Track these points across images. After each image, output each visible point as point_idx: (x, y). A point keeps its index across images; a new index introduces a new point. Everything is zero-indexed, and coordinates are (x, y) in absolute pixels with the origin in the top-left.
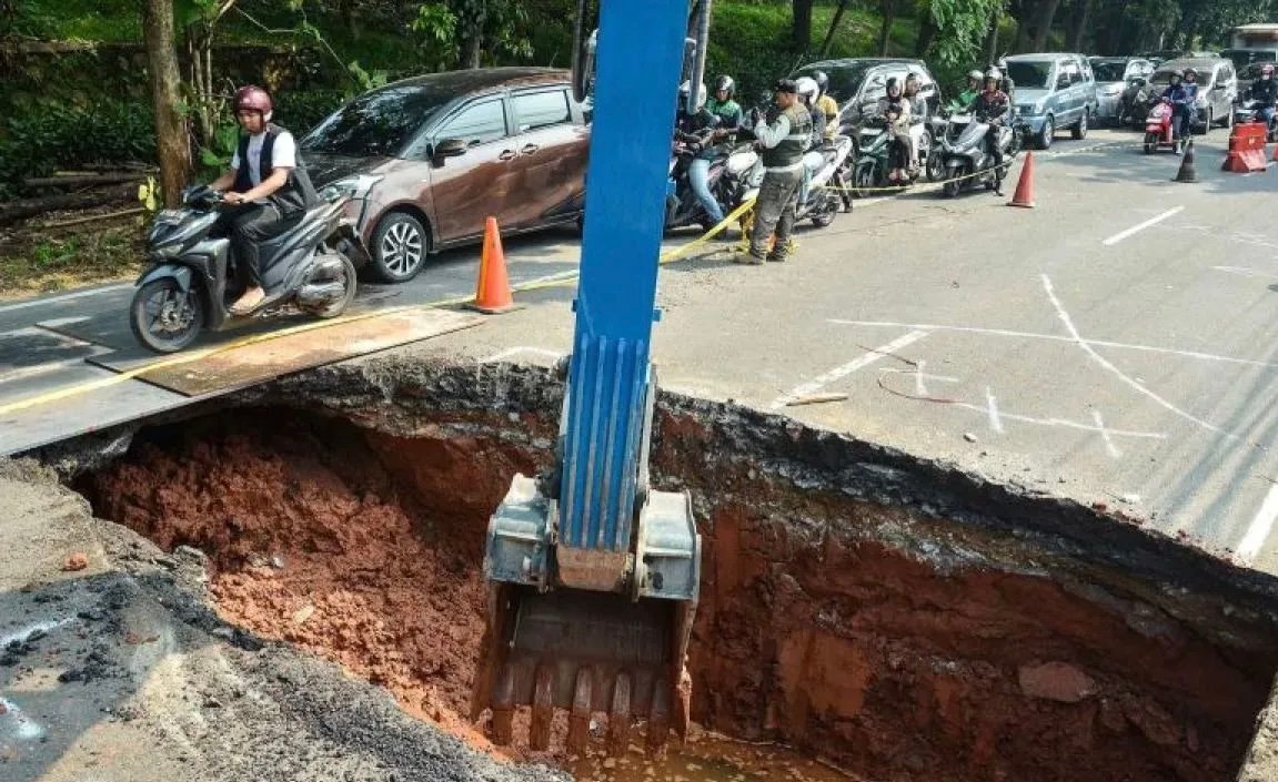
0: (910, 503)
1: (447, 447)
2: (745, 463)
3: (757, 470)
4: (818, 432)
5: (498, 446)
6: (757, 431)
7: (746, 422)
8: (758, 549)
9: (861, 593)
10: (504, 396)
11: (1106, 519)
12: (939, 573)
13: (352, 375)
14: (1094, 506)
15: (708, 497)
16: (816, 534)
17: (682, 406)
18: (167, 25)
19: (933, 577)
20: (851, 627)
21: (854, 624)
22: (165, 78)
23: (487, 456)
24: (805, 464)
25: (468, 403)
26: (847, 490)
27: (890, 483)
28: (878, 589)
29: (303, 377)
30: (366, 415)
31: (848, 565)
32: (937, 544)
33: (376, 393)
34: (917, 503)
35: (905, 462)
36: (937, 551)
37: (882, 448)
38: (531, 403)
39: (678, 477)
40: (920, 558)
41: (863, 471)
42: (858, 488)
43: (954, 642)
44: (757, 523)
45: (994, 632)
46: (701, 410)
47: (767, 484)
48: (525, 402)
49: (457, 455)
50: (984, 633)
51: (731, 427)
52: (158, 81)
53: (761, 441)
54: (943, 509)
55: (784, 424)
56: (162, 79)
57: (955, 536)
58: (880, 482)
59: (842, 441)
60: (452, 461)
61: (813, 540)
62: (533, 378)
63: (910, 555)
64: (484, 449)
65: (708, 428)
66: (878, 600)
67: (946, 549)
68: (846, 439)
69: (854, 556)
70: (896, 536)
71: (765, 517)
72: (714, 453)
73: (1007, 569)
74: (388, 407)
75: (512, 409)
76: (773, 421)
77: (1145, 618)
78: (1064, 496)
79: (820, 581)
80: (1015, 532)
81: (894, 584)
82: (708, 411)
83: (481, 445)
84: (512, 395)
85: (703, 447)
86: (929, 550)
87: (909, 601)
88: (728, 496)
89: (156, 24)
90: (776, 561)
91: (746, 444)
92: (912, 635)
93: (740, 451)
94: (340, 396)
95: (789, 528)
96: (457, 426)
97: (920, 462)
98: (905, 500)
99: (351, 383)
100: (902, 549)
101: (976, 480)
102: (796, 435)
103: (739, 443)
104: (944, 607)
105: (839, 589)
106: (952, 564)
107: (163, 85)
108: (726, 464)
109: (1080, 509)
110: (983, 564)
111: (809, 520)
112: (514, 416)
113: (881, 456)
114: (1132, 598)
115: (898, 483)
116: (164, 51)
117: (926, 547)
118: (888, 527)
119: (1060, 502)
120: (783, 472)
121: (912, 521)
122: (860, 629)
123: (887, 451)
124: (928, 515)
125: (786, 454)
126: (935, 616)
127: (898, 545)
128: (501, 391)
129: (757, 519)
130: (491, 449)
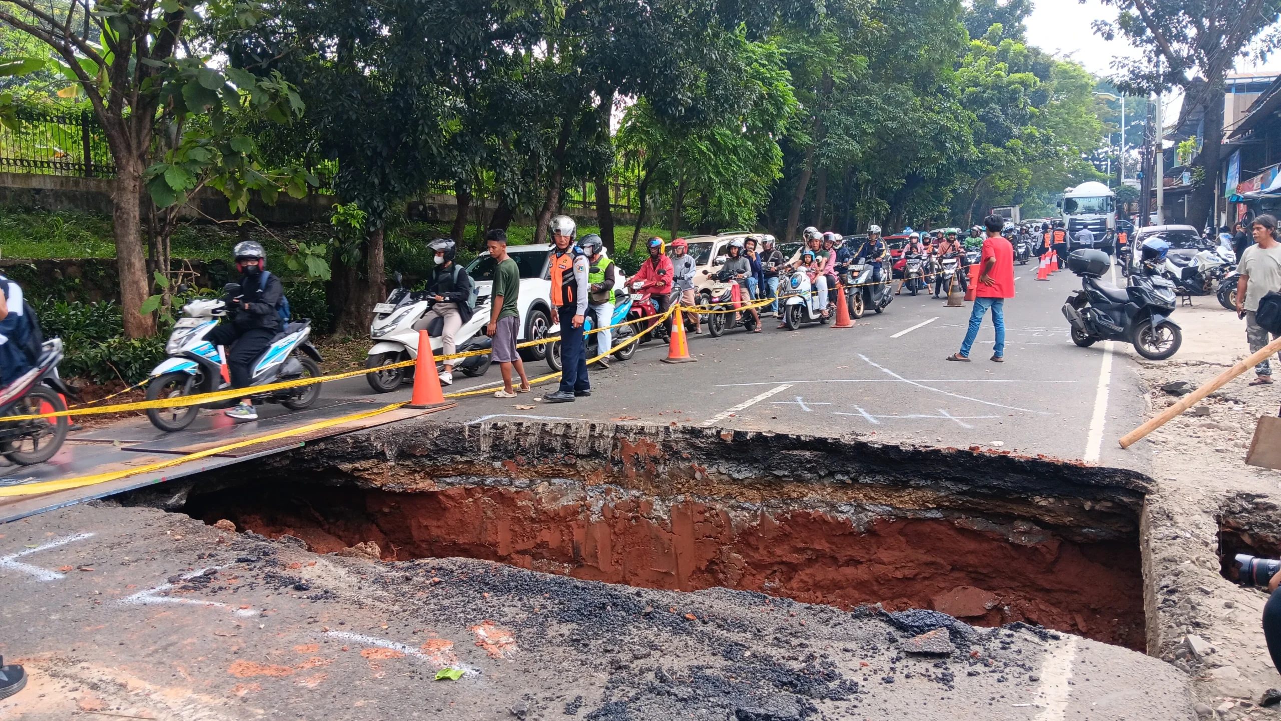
0: (826, 476)
1: (441, 497)
2: (691, 467)
3: (702, 471)
4: (746, 433)
5: (485, 492)
6: (697, 441)
7: (688, 436)
8: (710, 536)
9: (795, 558)
10: (487, 449)
11: (981, 456)
12: (856, 530)
13: (363, 442)
14: (970, 448)
15: (663, 500)
16: (755, 517)
17: (635, 434)
18: (135, 217)
19: (851, 534)
20: (792, 589)
21: (795, 586)
22: (133, 260)
23: (475, 501)
24: (739, 461)
25: (458, 457)
26: (776, 473)
27: (809, 462)
28: (809, 552)
29: (322, 445)
30: (373, 477)
31: (782, 537)
32: (851, 505)
33: (381, 456)
34: (831, 474)
35: (818, 444)
36: (852, 511)
37: (798, 437)
38: (511, 452)
39: (638, 489)
40: (841, 518)
41: (786, 456)
42: (785, 470)
43: (876, 588)
44: (707, 514)
45: (907, 572)
46: (651, 434)
47: (712, 481)
48: (506, 451)
49: (449, 504)
50: (899, 575)
51: (676, 442)
52: (127, 262)
53: (701, 449)
54: (852, 476)
55: (719, 432)
56: (130, 260)
57: (865, 495)
58: (801, 462)
59: (767, 437)
60: (445, 509)
61: (753, 521)
62: (510, 432)
63: (832, 517)
64: (472, 496)
65: (659, 446)
66: (810, 562)
67: (860, 508)
68: (769, 435)
69: (786, 527)
70: (819, 504)
71: (713, 509)
72: (665, 464)
73: (909, 515)
74: (392, 468)
75: (494, 458)
76: (709, 432)
77: (1023, 533)
78: (945, 447)
79: (760, 555)
80: (912, 483)
81: (821, 545)
82: (657, 433)
83: (469, 492)
84: (494, 447)
85: (656, 461)
86: (846, 512)
87: (834, 559)
88: (681, 498)
89: (125, 216)
90: (725, 544)
91: (690, 453)
92: (842, 588)
93: (687, 459)
94: (351, 461)
95: (732, 514)
96: (448, 480)
97: (830, 441)
98: (822, 473)
99: (363, 449)
100: (825, 512)
101: (876, 446)
102: (729, 439)
103: (685, 454)
104: (864, 560)
105: (778, 559)
106: (866, 520)
107: (131, 265)
108: (676, 472)
109: (960, 452)
110: (890, 514)
111: (747, 505)
112: (497, 464)
113: (798, 443)
114: (1010, 519)
115: (815, 461)
116: (131, 238)
117: (844, 508)
118: (811, 496)
119: (943, 452)
120: (722, 470)
121: (829, 490)
122: (799, 589)
123: (803, 438)
124: (843, 482)
125: (722, 457)
126: (857, 569)
127: (821, 510)
128: (485, 446)
129: (705, 511)
130: (478, 495)
